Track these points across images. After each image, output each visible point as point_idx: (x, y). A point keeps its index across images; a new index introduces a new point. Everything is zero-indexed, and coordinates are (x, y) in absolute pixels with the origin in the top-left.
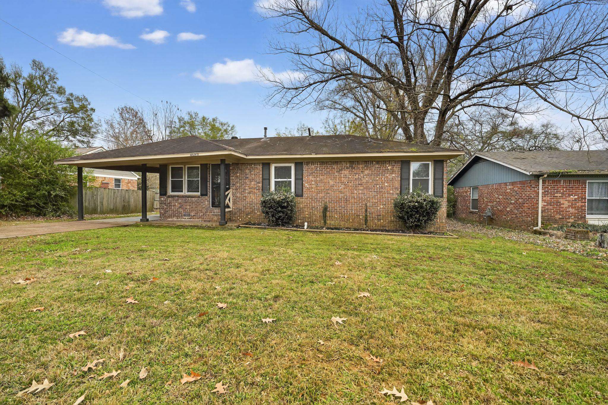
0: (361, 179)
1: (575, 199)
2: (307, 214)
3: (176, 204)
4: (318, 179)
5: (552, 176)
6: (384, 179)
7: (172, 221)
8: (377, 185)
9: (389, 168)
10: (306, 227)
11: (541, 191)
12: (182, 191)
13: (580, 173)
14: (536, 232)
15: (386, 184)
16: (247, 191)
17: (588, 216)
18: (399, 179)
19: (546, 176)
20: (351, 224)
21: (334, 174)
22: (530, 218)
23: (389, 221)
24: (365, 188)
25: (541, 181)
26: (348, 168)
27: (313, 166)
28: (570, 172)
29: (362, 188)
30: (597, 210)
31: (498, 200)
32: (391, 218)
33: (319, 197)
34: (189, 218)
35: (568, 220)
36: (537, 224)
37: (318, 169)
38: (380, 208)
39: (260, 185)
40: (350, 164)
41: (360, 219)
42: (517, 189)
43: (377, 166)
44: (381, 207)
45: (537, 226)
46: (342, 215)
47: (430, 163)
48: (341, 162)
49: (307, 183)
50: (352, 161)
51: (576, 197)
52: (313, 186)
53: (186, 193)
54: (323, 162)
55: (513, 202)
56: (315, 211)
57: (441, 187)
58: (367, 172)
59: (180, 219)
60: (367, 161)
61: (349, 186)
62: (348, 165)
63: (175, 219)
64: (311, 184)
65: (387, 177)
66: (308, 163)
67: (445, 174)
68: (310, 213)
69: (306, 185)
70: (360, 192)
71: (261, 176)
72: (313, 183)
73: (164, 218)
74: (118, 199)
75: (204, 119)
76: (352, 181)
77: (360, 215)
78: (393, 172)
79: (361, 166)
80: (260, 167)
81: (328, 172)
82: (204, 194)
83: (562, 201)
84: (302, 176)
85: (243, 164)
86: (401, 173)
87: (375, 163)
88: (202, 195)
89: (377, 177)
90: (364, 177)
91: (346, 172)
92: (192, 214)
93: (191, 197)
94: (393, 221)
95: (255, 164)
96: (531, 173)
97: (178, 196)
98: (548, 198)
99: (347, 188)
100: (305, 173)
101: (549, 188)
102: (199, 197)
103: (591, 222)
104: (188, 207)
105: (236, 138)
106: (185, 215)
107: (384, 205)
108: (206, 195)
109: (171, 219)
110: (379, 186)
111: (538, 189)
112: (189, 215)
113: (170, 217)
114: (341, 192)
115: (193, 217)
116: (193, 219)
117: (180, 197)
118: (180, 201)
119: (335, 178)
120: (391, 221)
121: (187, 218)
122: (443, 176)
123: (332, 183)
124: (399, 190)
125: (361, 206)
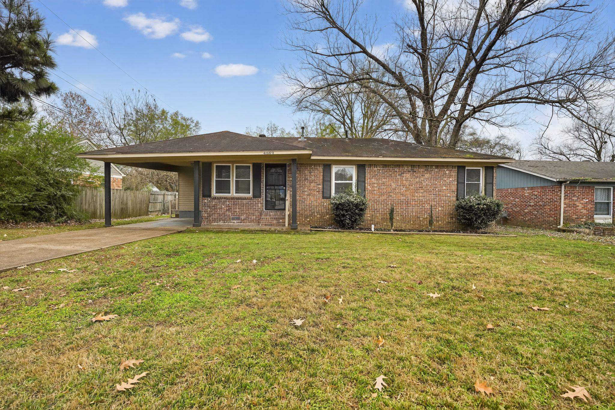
0: (421, 182)
1: (587, 202)
2: (369, 217)
3: (223, 206)
4: (380, 182)
5: (574, 183)
6: (443, 183)
7: (218, 225)
8: (437, 188)
9: (447, 172)
10: (373, 229)
11: (563, 195)
12: (229, 193)
13: (593, 180)
14: (559, 230)
15: (444, 188)
16: (306, 193)
17: (595, 216)
18: (456, 183)
19: (569, 182)
20: (412, 226)
21: (396, 177)
22: (552, 218)
23: (446, 223)
24: (425, 191)
25: (563, 187)
26: (409, 172)
27: (376, 169)
28: (587, 179)
29: (422, 191)
30: (600, 211)
31: (513, 203)
32: (448, 219)
33: (382, 199)
34: (239, 222)
35: (582, 220)
36: (560, 223)
37: (381, 172)
38: (439, 211)
39: (321, 186)
40: (411, 168)
41: (420, 221)
42: (536, 193)
43: (436, 170)
44: (440, 209)
45: (559, 225)
46: (403, 217)
47: (481, 168)
48: (403, 165)
49: (369, 186)
50: (413, 165)
51: (587, 200)
52: (376, 189)
53: (234, 194)
54: (385, 165)
55: (532, 204)
56: (377, 213)
57: (492, 191)
58: (427, 176)
59: (227, 224)
60: (427, 165)
61: (410, 189)
62: (410, 168)
63: (221, 223)
64: (373, 187)
65: (446, 181)
66: (370, 166)
67: (494, 179)
68: (373, 215)
69: (369, 187)
70: (421, 194)
71: (321, 178)
72: (376, 185)
73: (207, 222)
74: (117, 200)
75: (163, 112)
76: (413, 184)
77: (420, 217)
78: (450, 176)
79: (422, 170)
80: (321, 169)
81: (390, 175)
82: (257, 195)
83: (577, 204)
84: (365, 179)
85: (302, 164)
86: (458, 178)
87: (434, 167)
88: (254, 196)
89: (436, 181)
90: (424, 181)
91: (407, 175)
92: (243, 217)
93: (242, 199)
94: (450, 223)
95: (315, 165)
96: (558, 180)
97: (225, 198)
98: (567, 201)
99: (408, 191)
100: (368, 175)
101: (569, 192)
102: (251, 199)
103: (597, 221)
104: (237, 210)
105: (264, 136)
106: (233, 219)
107: (442, 207)
108: (260, 197)
109: (216, 224)
110: (438, 189)
111: (561, 194)
112: (238, 219)
113: (215, 220)
114: (403, 195)
115: (243, 221)
116: (244, 223)
117: (228, 199)
118: (228, 203)
119: (397, 180)
120: (448, 223)
121: (235, 222)
122: (493, 180)
123: (394, 186)
124: (456, 193)
125: (421, 209)
